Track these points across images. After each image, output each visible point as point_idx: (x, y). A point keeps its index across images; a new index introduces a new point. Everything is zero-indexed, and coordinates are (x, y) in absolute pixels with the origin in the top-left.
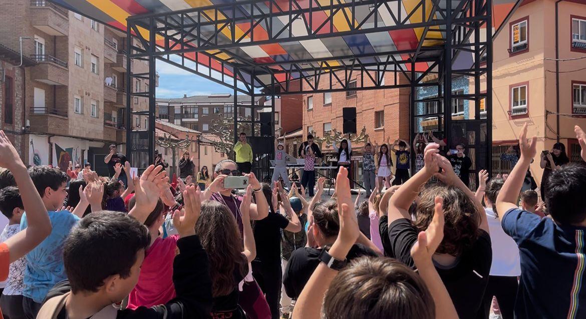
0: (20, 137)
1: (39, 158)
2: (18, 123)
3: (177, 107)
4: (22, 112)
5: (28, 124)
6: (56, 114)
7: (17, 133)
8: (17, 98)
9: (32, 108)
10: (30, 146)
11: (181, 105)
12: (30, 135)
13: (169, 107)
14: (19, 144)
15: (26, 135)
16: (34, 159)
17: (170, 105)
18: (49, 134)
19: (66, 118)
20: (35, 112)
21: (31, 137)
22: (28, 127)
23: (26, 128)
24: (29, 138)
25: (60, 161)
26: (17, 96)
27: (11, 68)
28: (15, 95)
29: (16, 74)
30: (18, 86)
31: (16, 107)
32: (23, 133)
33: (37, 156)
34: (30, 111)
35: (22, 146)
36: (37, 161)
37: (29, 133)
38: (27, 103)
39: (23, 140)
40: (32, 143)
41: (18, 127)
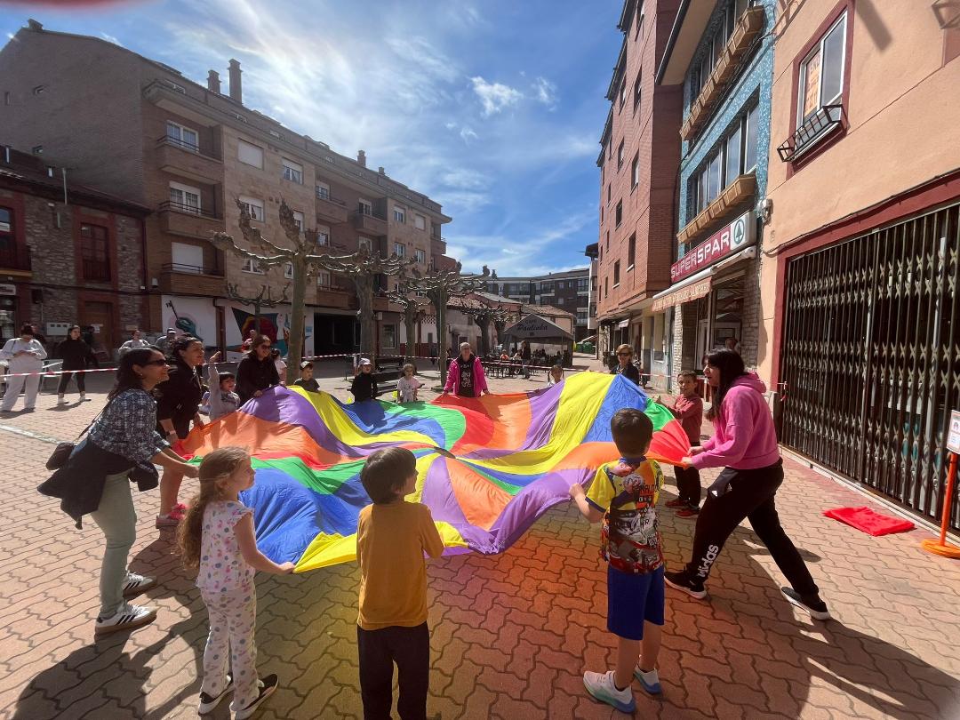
1: (189, 322)
4: (141, 270)
6: (217, 275)
7: (126, 293)
9: (166, 265)
10: (167, 309)
11: (540, 281)
12: (163, 296)
13: (531, 284)
14: (136, 306)
16: (177, 323)
17: (532, 282)
18: (213, 297)
21: (167, 298)
23: (150, 288)
24: (160, 300)
25: (245, 327)
26: (124, 249)
27: (103, 215)
28: (119, 248)
29: (120, 224)
30: (127, 239)
31: (122, 263)
32: (144, 293)
33: (185, 319)
34: (163, 268)
35: (144, 309)
36: (185, 325)
37: (160, 294)
38: (154, 260)
39: (146, 301)
40: (170, 304)
41: (129, 284)
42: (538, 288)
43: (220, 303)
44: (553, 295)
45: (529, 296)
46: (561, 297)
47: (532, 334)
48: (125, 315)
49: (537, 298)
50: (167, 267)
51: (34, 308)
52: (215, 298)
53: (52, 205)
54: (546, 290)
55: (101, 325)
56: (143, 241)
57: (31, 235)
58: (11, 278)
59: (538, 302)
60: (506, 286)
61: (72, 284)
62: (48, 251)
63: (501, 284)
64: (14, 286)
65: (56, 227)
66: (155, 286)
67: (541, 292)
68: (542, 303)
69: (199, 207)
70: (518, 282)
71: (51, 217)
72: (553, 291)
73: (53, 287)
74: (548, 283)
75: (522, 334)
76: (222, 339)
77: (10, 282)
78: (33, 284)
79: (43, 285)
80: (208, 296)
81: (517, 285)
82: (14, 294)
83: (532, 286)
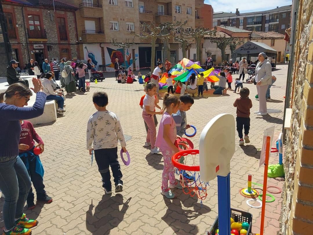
0: (76, 46)
1: (92, 55)
3: (267, 15)
4: (76, 34)
5: (80, 39)
6: (101, 33)
7: (72, 44)
8: (71, 28)
10: (85, 50)
11: (269, 14)
13: (262, 16)
14: (75, 49)
15: (80, 45)
16: (89, 55)
17: (263, 15)
18: (100, 43)
19: (103, 34)
20: (87, 33)
21: (85, 45)
23: (79, 42)
24: (83, 46)
25: (112, 56)
26: (70, 26)
27: (63, 13)
28: (69, 26)
29: (68, 16)
30: (71, 21)
31: (70, 32)
32: (78, 44)
33: (91, 54)
34: (83, 32)
35: (78, 50)
36: (91, 56)
37: (82, 43)
38: (80, 29)
39: (78, 47)
40: (86, 48)
41: (73, 41)
42: (267, 19)
43: (102, 45)
44: (278, 22)
45: (261, 25)
46: (284, 24)
47: (248, 52)
48: (72, 53)
49: (267, 25)
50: (84, 31)
51: (48, 52)
52: (101, 43)
53: (49, 12)
54: (273, 20)
55: (66, 58)
56: (75, 22)
57: (45, 25)
58: (42, 42)
59: (267, 29)
60: (245, 19)
61: (57, 43)
62: (50, 30)
63: (241, 18)
64: (43, 45)
65: (51, 20)
66: (81, 41)
67: (270, 21)
68: (270, 30)
69: (92, 3)
70: (253, 16)
71: (49, 16)
72: (278, 20)
73: (52, 44)
74: (275, 14)
75: (243, 52)
76: (104, 61)
77: (42, 44)
78: (48, 44)
79: (50, 44)
80: (98, 43)
81: (253, 18)
82: (43, 48)
83: (263, 17)
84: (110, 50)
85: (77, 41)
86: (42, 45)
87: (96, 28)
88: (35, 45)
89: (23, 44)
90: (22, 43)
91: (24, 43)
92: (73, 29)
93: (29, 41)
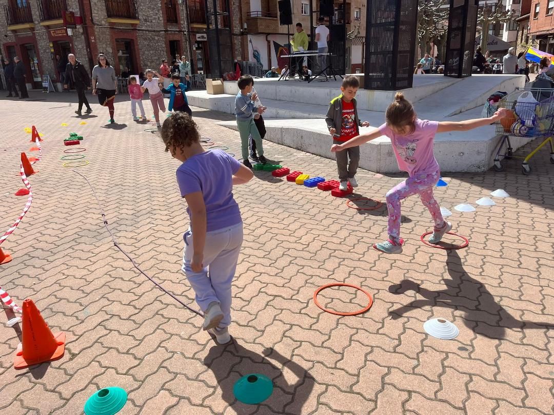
0: (240, 37)
2: (237, 26)
5: (245, 26)
6: (272, 17)
7: (236, 35)
8: (234, 6)
9: (249, 13)
10: (250, 45)
12: (248, 35)
14: (240, 43)
15: (245, 36)
16: (254, 54)
19: (275, 19)
20: (252, 16)
21: (249, 37)
22: (245, 29)
23: (244, 31)
24: (247, 38)
25: (278, 55)
31: (234, 14)
32: (242, 34)
33: (257, 51)
34: (248, 15)
35: (242, 45)
36: (256, 55)
38: (244, 9)
39: (242, 39)
40: (251, 41)
41: (237, 30)
43: (269, 38)
48: (236, 50)
52: (267, 34)
58: (204, 30)
76: (270, 64)
80: (264, 34)
82: (206, 40)
84: (277, 46)
85: (242, 30)
86: (205, 35)
87: (262, 7)
88: (198, 35)
89: (185, 33)
90: (183, 31)
91: (185, 31)
92: (237, 9)
93: (192, 28)
